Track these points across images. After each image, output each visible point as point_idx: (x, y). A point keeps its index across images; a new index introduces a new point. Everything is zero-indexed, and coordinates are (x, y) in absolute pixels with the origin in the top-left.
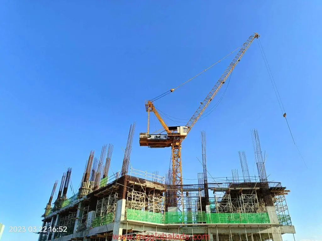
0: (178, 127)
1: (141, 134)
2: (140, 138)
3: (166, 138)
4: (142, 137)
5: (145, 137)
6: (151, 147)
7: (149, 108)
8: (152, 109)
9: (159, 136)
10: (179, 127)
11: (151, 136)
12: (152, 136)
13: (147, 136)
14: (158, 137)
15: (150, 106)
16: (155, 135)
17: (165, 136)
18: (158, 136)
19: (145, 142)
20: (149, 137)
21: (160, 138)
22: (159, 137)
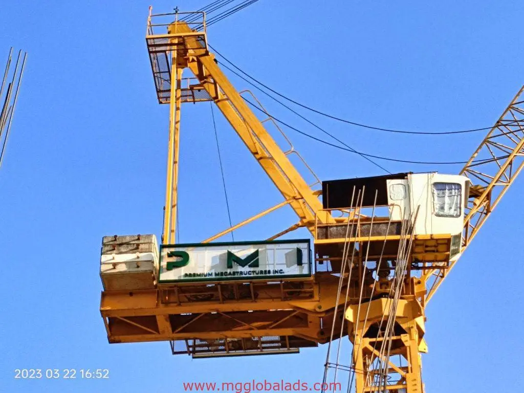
0: (389, 183)
1: (116, 245)
2: (103, 276)
3: (300, 263)
4: (122, 268)
5: (142, 268)
6: (193, 352)
7: (177, 73)
8: (201, 76)
9: (251, 250)
10: (402, 176)
11: (184, 259)
12: (192, 253)
13: (155, 255)
14: (242, 263)
15: (182, 62)
16: (223, 251)
17: (299, 252)
18: (242, 253)
19: (145, 305)
20: (171, 266)
21: (256, 265)
22: (253, 260)
